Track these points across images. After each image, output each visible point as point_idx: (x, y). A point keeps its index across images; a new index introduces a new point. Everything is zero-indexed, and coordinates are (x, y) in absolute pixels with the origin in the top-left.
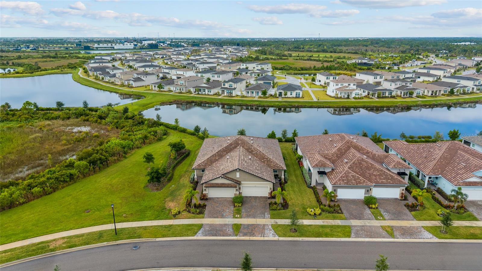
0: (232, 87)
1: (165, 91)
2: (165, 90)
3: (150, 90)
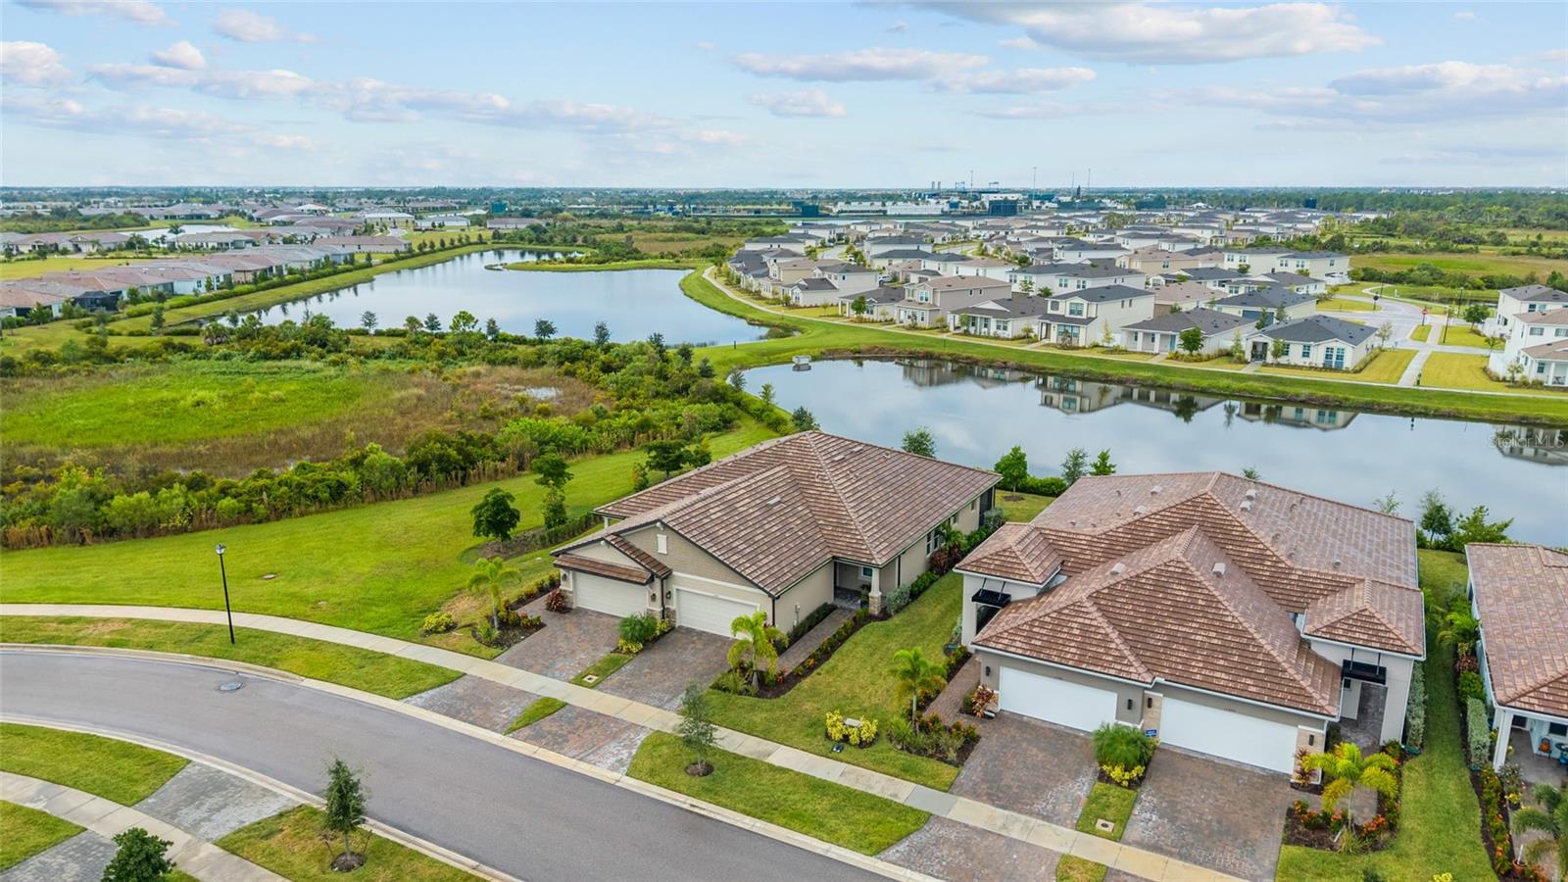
0: (1080, 313)
1: (873, 322)
2: (874, 317)
3: (837, 316)
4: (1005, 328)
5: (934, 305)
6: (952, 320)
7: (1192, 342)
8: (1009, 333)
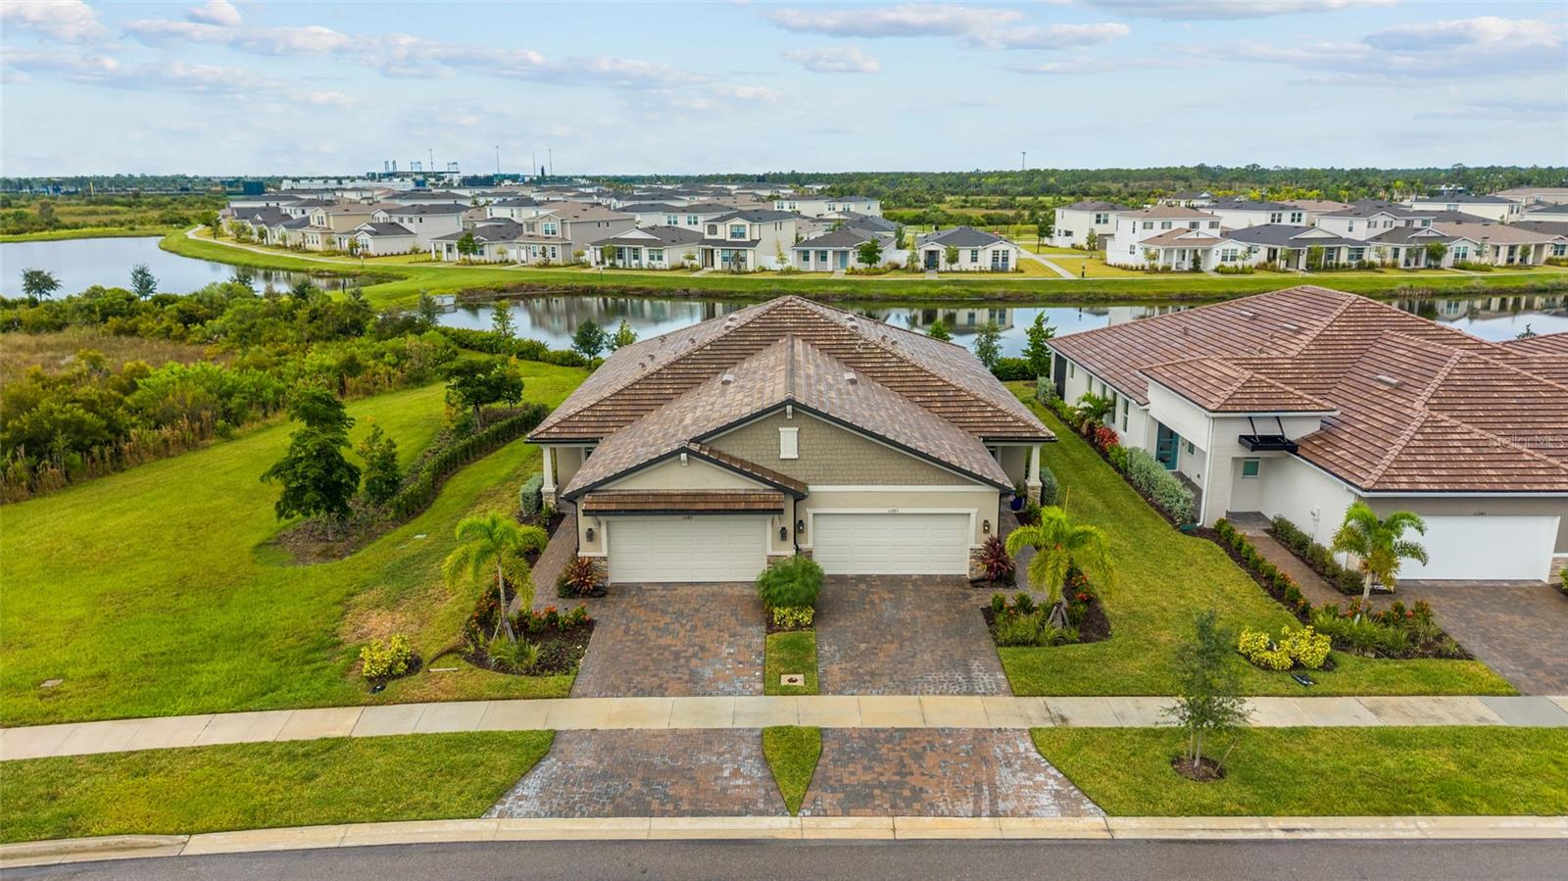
1: (486, 263)
2: (486, 257)
3: (430, 261)
4: (660, 258)
5: (564, 239)
6: (591, 255)
7: (870, 254)
8: (665, 263)
